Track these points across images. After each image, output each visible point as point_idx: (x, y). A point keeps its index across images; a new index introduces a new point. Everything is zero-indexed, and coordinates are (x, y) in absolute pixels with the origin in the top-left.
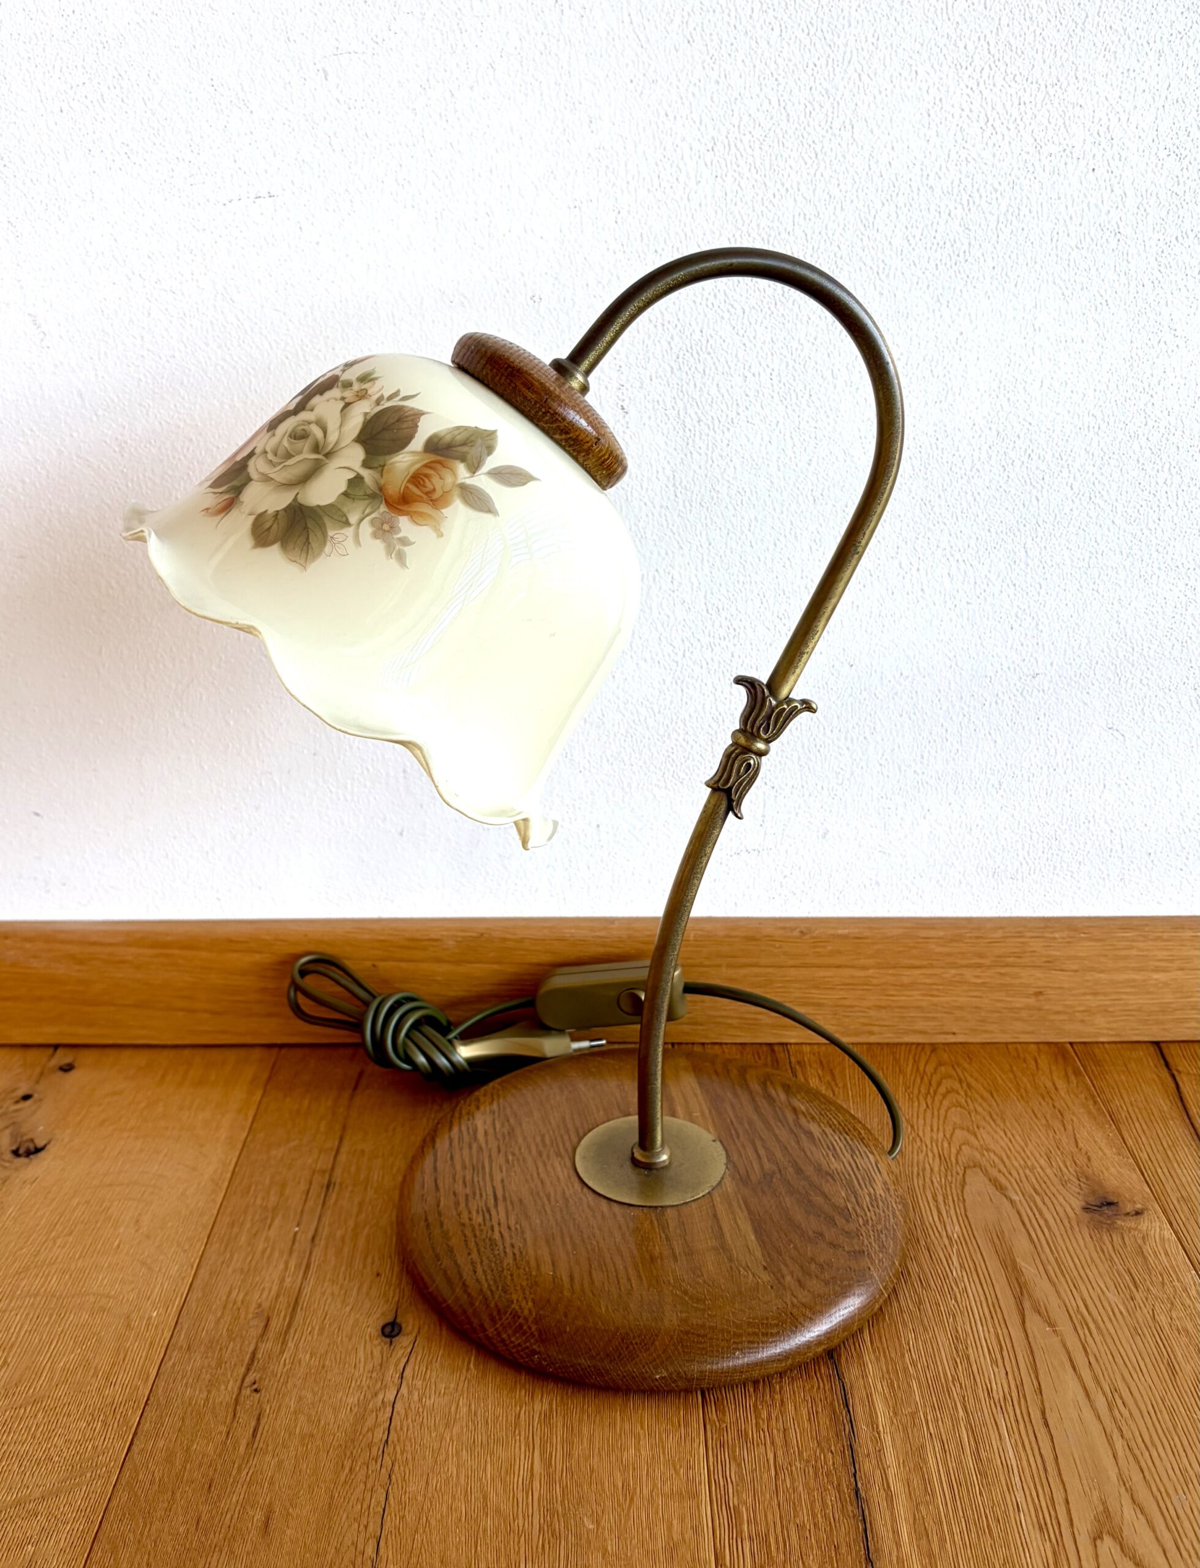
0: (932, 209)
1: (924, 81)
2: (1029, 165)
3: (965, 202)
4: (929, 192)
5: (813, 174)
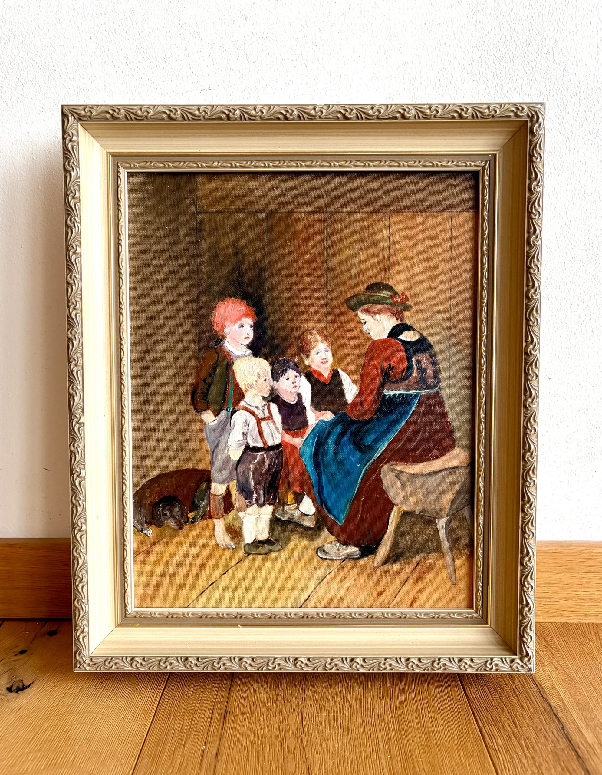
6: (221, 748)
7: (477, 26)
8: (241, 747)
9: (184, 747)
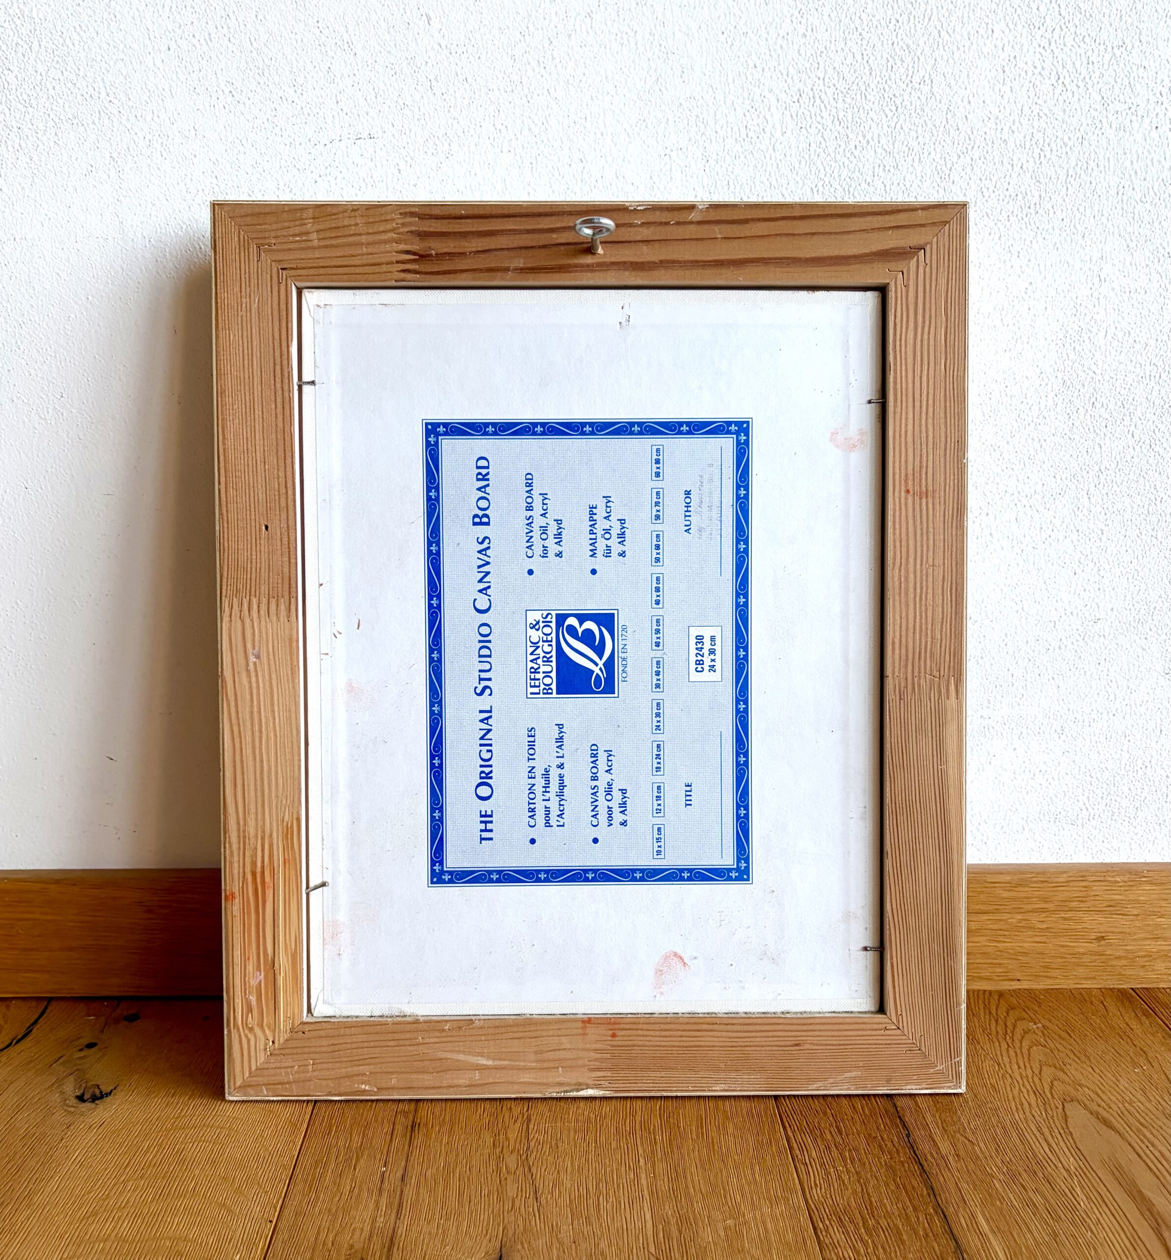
0: (1005, 163)
1: (999, 40)
2: (1097, 122)
3: (1036, 155)
4: (1003, 145)
5: (893, 125)
6: (410, 1168)
7: (808, 37)
8: (438, 1168)
9: (355, 1169)
